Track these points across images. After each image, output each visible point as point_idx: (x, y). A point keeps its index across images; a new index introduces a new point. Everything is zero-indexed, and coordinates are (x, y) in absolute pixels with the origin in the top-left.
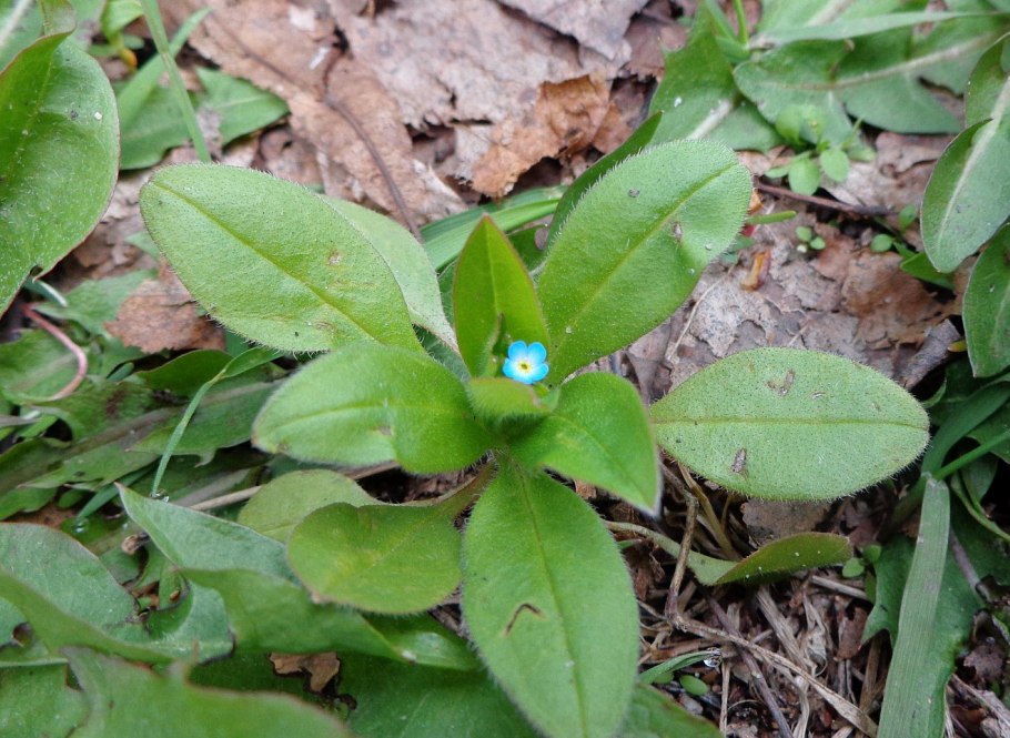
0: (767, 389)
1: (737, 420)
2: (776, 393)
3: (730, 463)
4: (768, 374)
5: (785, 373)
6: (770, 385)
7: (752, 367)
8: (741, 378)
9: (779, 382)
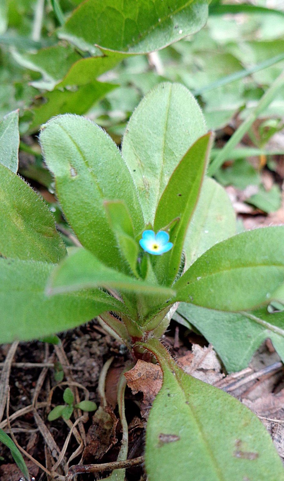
0: (235, 441)
1: (201, 428)
2: (235, 449)
3: (166, 432)
4: (248, 437)
5: (254, 451)
6: (239, 443)
7: (246, 424)
8: (234, 420)
9: (245, 448)
